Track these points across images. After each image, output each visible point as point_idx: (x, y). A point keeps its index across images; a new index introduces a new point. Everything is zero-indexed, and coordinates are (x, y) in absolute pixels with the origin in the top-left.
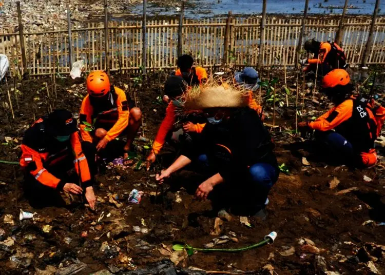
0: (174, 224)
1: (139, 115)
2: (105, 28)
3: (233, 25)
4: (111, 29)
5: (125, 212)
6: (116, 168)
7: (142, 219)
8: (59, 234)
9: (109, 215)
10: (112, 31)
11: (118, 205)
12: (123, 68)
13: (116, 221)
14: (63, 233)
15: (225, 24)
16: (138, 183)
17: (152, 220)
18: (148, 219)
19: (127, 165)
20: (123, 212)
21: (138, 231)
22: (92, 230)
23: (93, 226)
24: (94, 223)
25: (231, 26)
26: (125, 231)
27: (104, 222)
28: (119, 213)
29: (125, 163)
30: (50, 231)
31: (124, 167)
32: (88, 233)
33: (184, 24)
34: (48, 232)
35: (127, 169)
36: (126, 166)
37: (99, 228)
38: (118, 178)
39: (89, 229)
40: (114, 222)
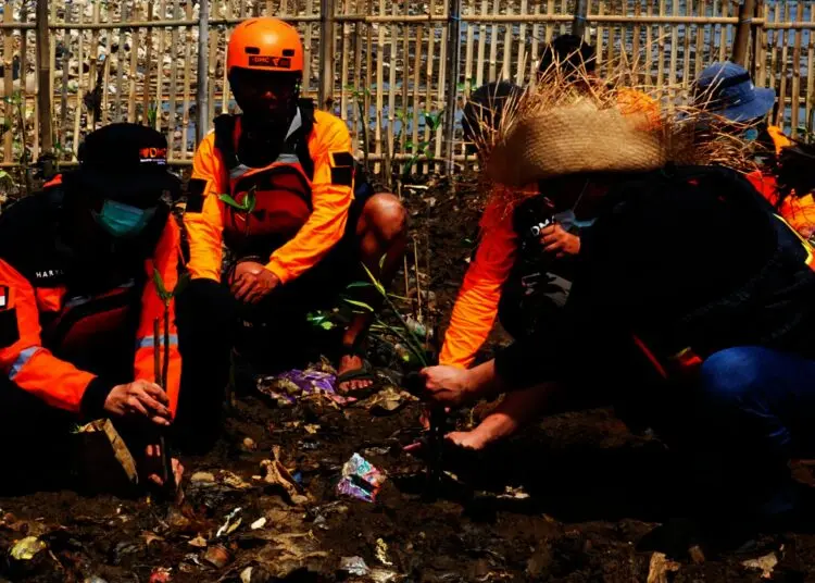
0: (496, 559)
1: (396, 219)
2: (322, 20)
3: (760, 25)
4: (341, 22)
5: (320, 518)
6: (307, 401)
7: (380, 541)
8: (69, 563)
9: (259, 524)
10: (347, 30)
11: (299, 499)
12: (378, 154)
13: (284, 541)
14: (82, 561)
15: (735, 19)
16: (381, 446)
17: (415, 548)
18: (403, 545)
19: (351, 393)
20: (311, 518)
21: (360, 573)
22: (191, 562)
23: (196, 550)
24: (199, 541)
25: (754, 27)
26: (310, 568)
27: (237, 540)
28: (296, 521)
29: (344, 386)
30: (35, 555)
31: (339, 399)
32: (175, 573)
33: (589, 17)
34: (28, 556)
35: (349, 405)
36: (345, 395)
37: (217, 556)
38: (311, 429)
39: (180, 559)
40: (273, 543)
